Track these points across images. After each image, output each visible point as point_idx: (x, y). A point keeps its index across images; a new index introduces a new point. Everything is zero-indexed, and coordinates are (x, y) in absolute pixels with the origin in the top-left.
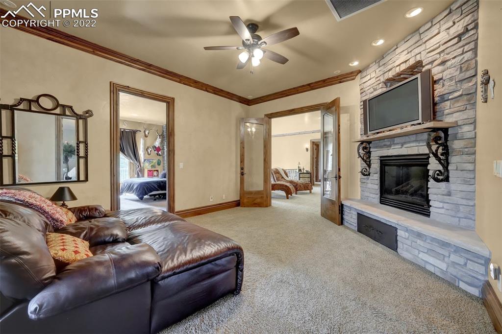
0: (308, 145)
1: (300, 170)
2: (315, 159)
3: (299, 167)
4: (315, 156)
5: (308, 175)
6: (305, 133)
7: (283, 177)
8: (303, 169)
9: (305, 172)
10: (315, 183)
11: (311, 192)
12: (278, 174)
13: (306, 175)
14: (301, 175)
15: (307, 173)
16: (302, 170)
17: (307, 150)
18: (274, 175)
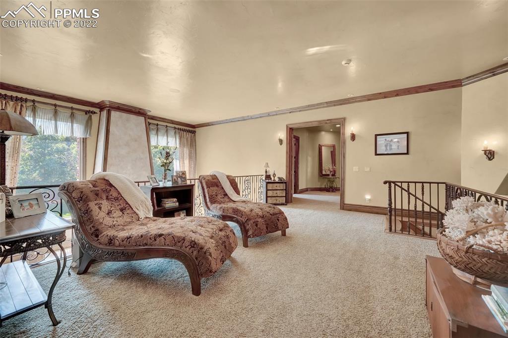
0: (283, 135)
1: (268, 177)
2: (294, 160)
3: (266, 172)
4: (294, 155)
5: (282, 186)
6: (277, 114)
7: (226, 195)
8: (274, 175)
9: (277, 180)
10: (295, 196)
11: (284, 234)
12: (215, 188)
13: (278, 185)
14: (270, 186)
15: (281, 181)
16: (272, 177)
17: (281, 141)
18: (206, 191)
